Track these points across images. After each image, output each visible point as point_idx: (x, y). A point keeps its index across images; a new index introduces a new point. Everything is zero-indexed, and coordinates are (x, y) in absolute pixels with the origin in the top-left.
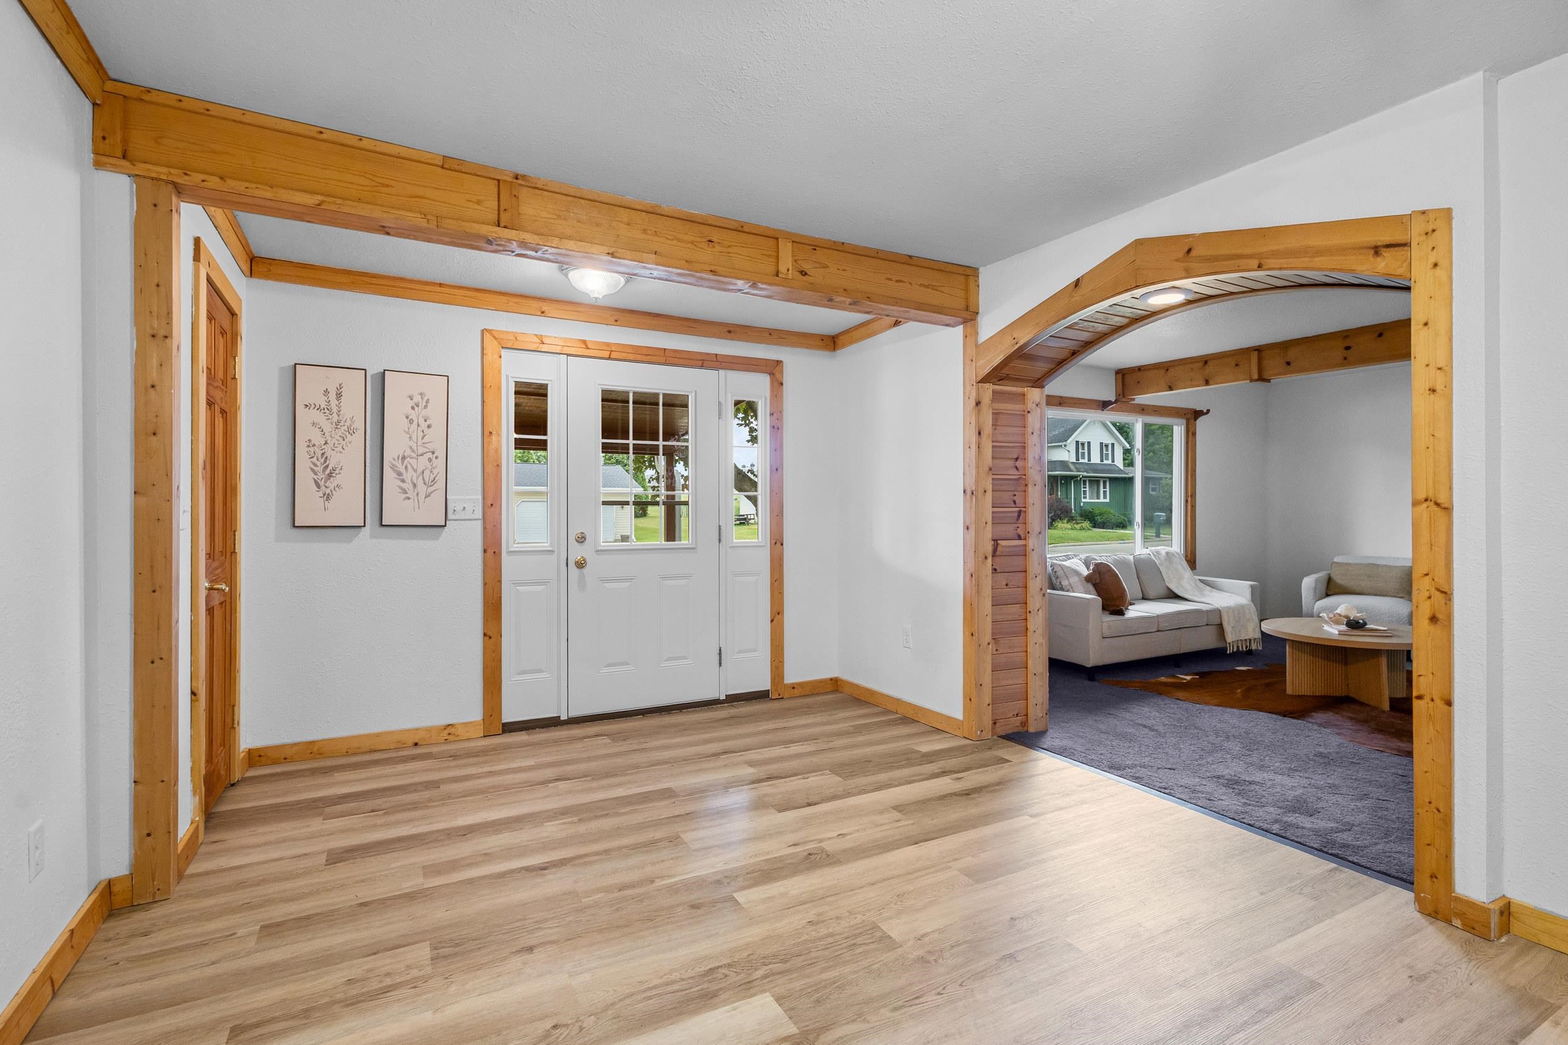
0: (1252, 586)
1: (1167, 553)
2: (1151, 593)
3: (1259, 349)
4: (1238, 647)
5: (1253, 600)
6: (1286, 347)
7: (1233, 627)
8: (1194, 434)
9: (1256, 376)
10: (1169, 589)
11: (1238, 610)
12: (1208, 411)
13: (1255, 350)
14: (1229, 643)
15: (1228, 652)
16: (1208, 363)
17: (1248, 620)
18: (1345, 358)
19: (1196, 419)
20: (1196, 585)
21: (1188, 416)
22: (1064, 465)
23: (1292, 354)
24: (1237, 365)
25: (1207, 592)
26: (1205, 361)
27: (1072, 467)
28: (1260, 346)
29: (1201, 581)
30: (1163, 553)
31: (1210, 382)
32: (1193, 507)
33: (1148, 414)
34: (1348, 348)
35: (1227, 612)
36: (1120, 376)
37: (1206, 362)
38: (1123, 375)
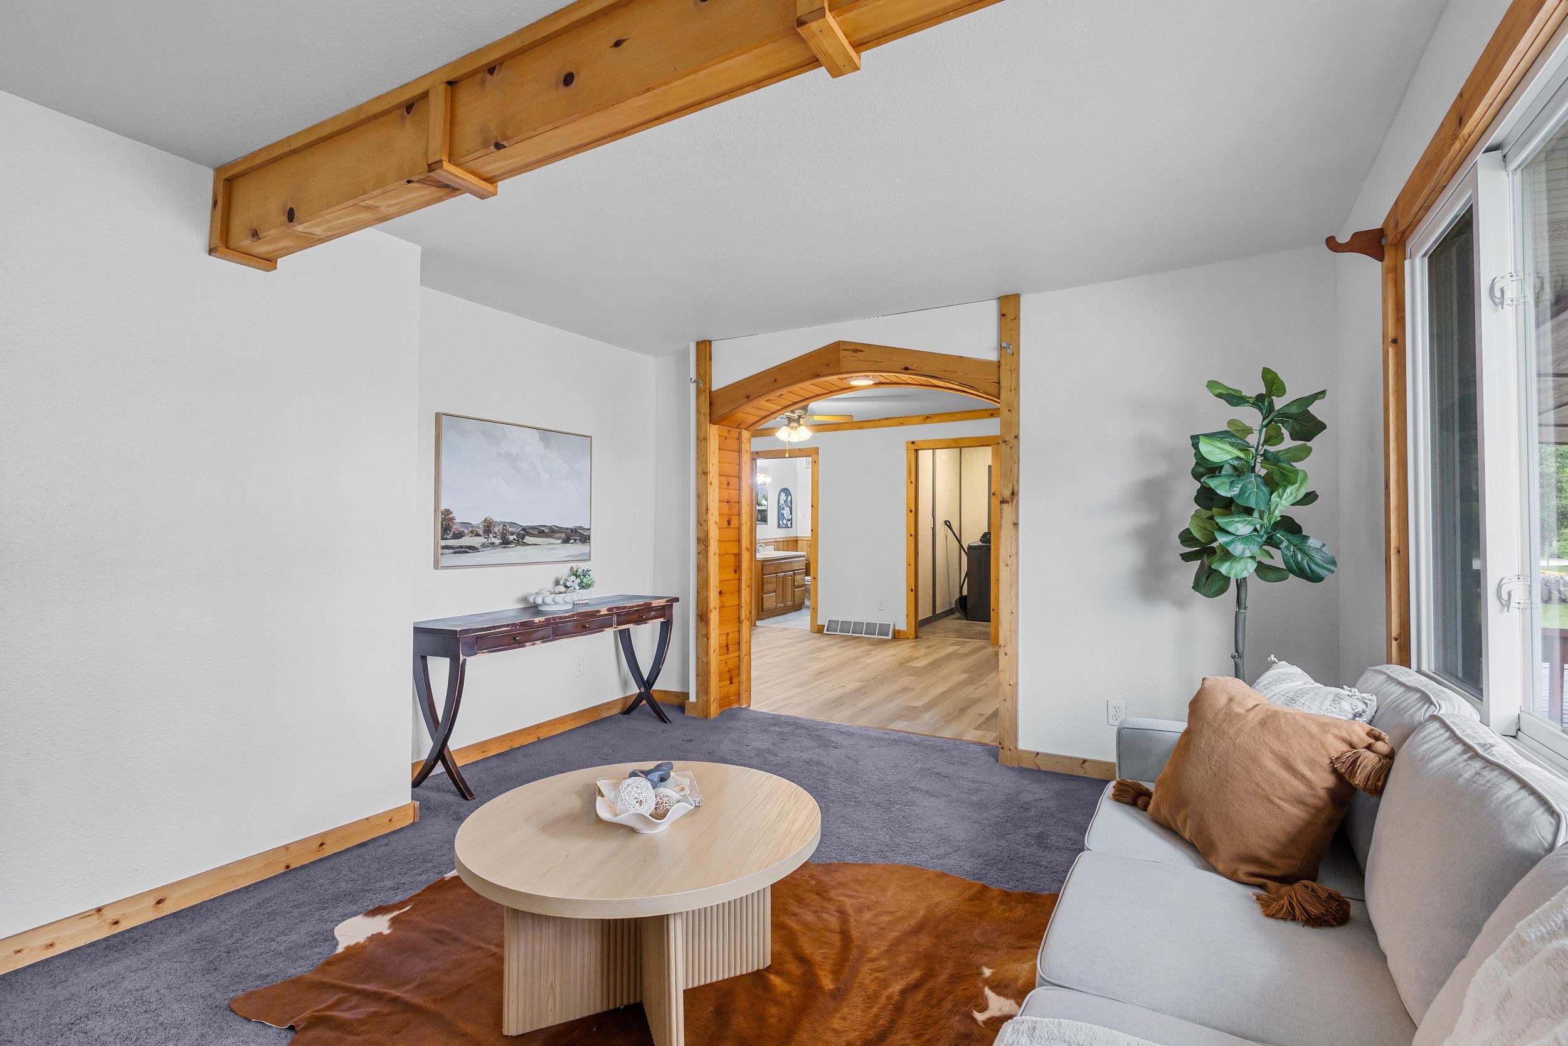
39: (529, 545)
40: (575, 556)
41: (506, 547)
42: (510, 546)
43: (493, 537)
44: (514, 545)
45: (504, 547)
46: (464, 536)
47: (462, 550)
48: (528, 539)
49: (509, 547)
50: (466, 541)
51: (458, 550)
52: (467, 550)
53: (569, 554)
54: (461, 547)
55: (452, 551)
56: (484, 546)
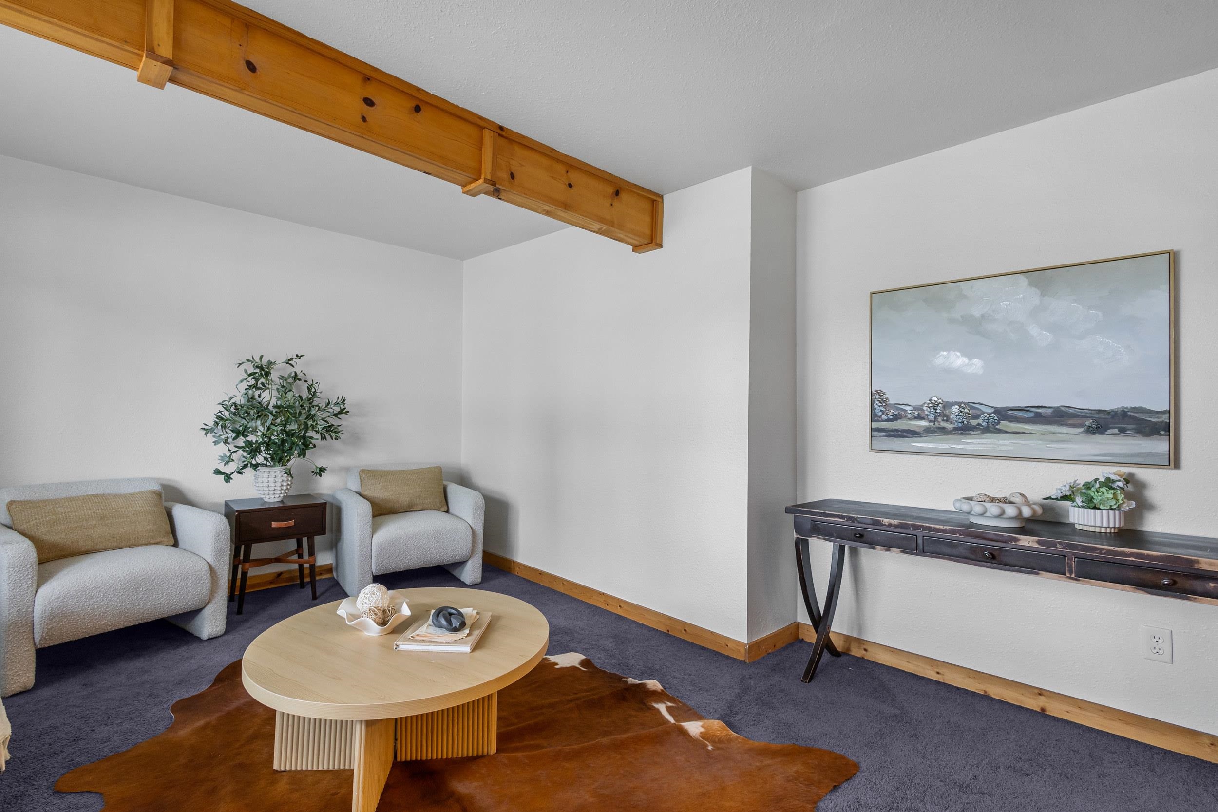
18: (365, 120)
34: (370, 103)
39: (1007, 432)
40: (1120, 455)
41: (965, 434)
42: (971, 432)
43: (944, 420)
44: (979, 432)
45: (961, 434)
46: (900, 419)
47: (897, 433)
48: (1004, 425)
49: (970, 434)
50: (900, 425)
51: (892, 433)
52: (905, 434)
53: (1106, 451)
54: (897, 430)
55: (884, 434)
56: (928, 430)
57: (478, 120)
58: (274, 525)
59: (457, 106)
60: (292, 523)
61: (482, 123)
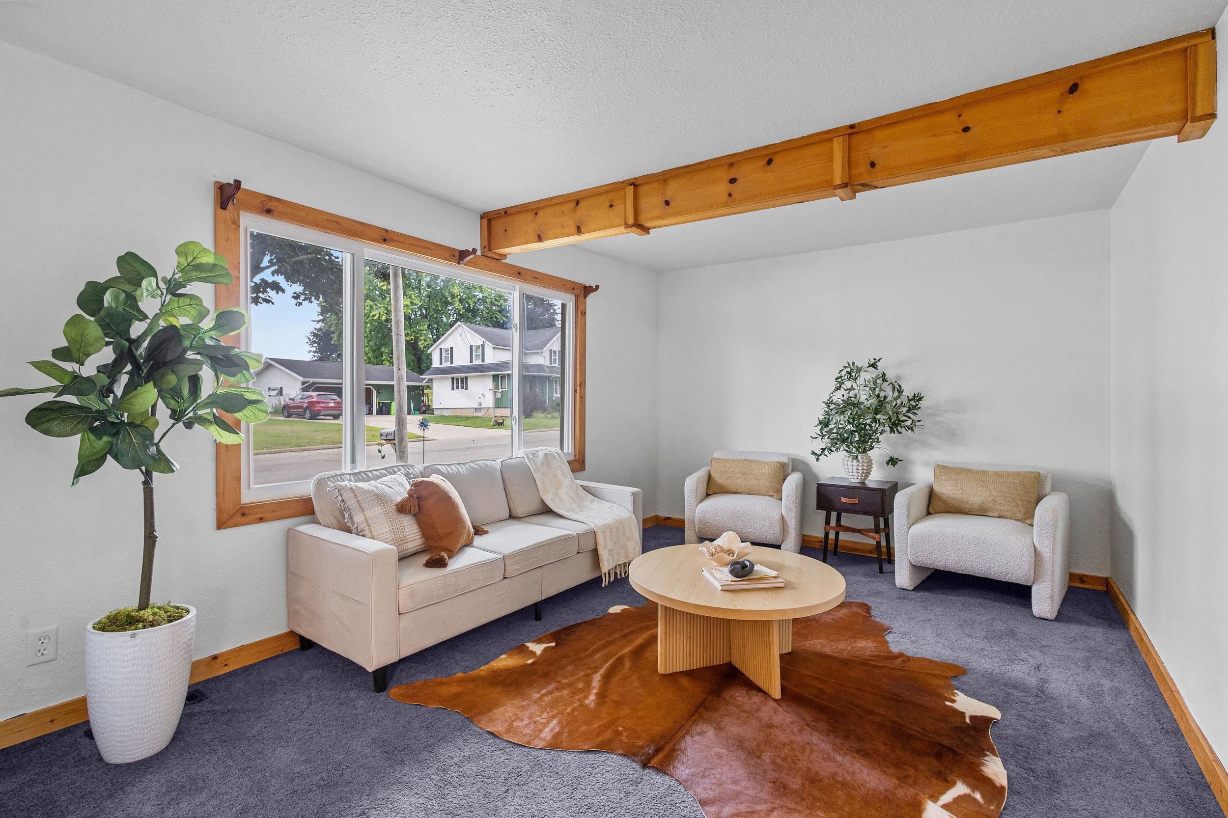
0: (634, 495)
1: (546, 455)
2: (519, 511)
3: (634, 184)
4: (616, 574)
5: (635, 511)
6: (665, 181)
7: (610, 551)
8: (584, 313)
9: (631, 221)
10: (543, 502)
11: (618, 527)
12: (597, 287)
13: (631, 185)
14: (605, 574)
15: (603, 586)
16: (581, 204)
17: (628, 539)
18: (730, 195)
19: (585, 297)
20: (577, 494)
21: (577, 291)
22: (539, 367)
23: (673, 189)
24: (611, 206)
25: (587, 503)
26: (577, 200)
27: (546, 369)
28: (635, 179)
29: (584, 488)
30: (541, 455)
31: (583, 230)
32: (583, 398)
33: (526, 280)
34: (733, 181)
35: (604, 532)
36: (485, 221)
37: (578, 203)
38: (489, 221)
57: (826, 135)
58: (843, 500)
59: (803, 138)
60: (856, 501)
61: (828, 136)
